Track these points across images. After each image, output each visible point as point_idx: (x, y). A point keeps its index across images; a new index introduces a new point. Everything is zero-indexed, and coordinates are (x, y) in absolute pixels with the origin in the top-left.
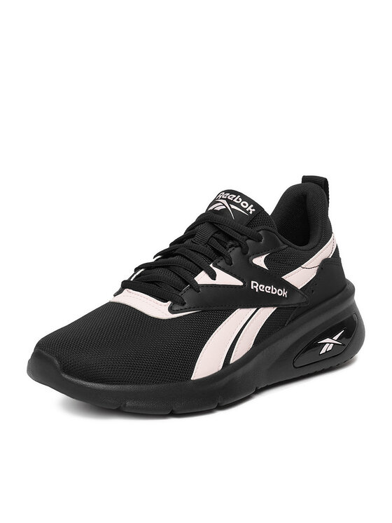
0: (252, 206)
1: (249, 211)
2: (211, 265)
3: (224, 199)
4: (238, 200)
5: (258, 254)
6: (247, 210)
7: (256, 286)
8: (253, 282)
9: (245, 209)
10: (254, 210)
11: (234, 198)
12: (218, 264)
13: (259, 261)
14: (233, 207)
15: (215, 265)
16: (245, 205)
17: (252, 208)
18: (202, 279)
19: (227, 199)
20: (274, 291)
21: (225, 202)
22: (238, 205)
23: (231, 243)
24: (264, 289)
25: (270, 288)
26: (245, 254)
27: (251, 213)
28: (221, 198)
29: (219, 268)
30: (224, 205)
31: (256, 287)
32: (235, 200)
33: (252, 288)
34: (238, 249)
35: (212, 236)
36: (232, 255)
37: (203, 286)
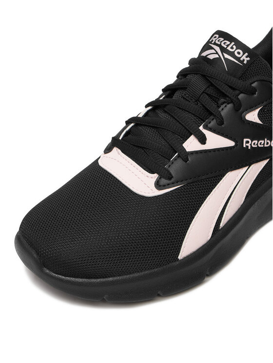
0: (246, 54)
1: (244, 60)
2: (201, 128)
3: (217, 45)
4: (232, 48)
5: (251, 108)
6: (242, 59)
7: (248, 143)
8: (245, 140)
9: (238, 59)
10: (248, 59)
11: (228, 46)
12: (210, 125)
13: (253, 116)
14: (227, 56)
15: (206, 127)
16: (239, 53)
17: (247, 57)
18: (191, 145)
19: (220, 46)
20: (267, 143)
21: (218, 49)
22: (232, 54)
23: (222, 100)
24: (257, 144)
25: (263, 142)
26: (238, 111)
27: (245, 62)
28: (215, 44)
29: (210, 130)
30: (217, 53)
31: (248, 145)
32: (229, 48)
33: (244, 146)
34: (230, 106)
35: (203, 92)
36: (223, 113)
37: (192, 153)
